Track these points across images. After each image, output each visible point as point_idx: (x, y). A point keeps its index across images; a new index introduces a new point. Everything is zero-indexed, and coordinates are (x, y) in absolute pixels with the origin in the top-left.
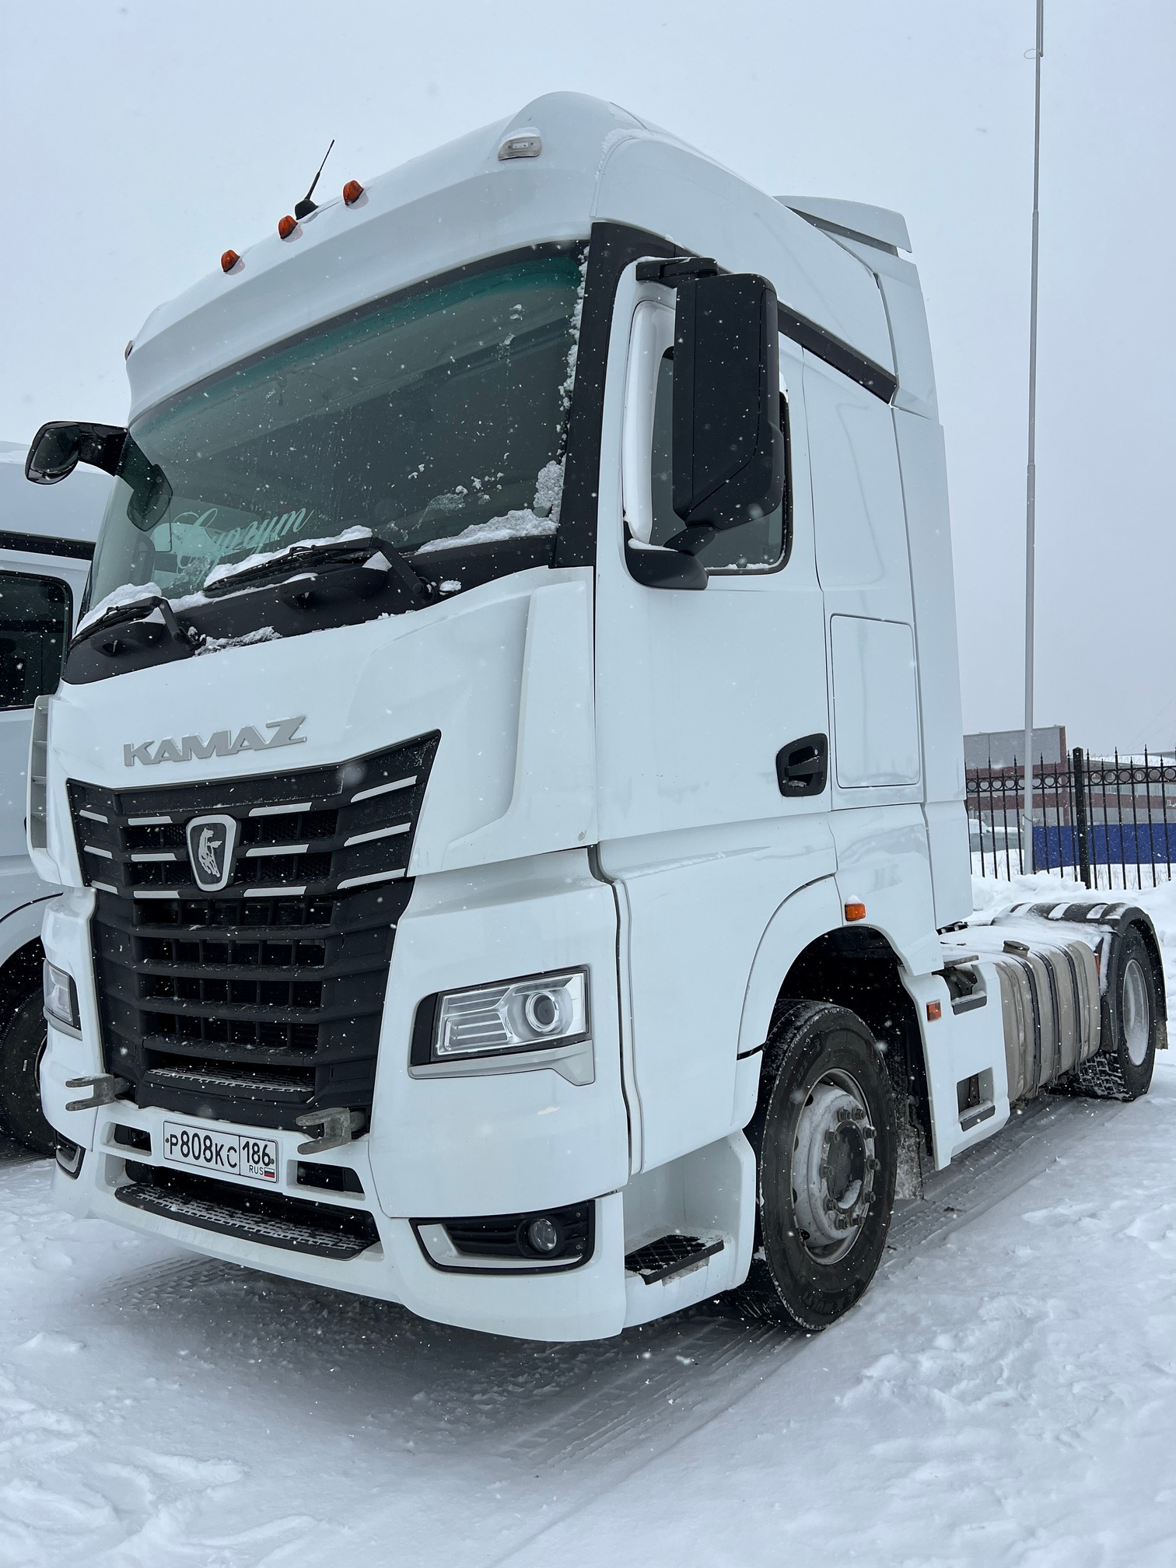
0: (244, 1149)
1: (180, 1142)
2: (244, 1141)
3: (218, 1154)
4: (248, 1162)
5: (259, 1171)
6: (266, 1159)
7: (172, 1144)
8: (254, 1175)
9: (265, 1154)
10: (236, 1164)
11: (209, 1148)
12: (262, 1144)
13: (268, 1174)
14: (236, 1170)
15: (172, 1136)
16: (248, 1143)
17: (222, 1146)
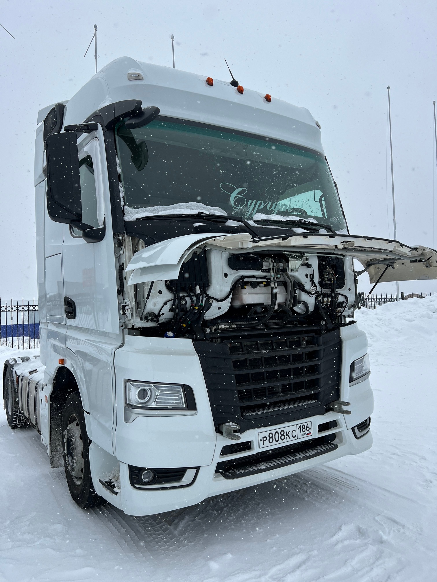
0: (299, 429)
1: (268, 438)
2: (298, 426)
3: (287, 435)
4: (301, 433)
5: (305, 434)
6: (308, 429)
7: (264, 441)
8: (303, 436)
9: (307, 427)
10: (296, 436)
11: (283, 435)
12: (306, 424)
13: (308, 434)
14: (296, 438)
15: (263, 438)
16: (300, 426)
17: (289, 431)
